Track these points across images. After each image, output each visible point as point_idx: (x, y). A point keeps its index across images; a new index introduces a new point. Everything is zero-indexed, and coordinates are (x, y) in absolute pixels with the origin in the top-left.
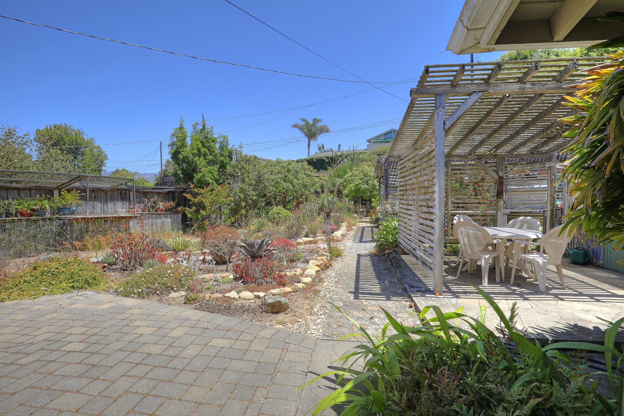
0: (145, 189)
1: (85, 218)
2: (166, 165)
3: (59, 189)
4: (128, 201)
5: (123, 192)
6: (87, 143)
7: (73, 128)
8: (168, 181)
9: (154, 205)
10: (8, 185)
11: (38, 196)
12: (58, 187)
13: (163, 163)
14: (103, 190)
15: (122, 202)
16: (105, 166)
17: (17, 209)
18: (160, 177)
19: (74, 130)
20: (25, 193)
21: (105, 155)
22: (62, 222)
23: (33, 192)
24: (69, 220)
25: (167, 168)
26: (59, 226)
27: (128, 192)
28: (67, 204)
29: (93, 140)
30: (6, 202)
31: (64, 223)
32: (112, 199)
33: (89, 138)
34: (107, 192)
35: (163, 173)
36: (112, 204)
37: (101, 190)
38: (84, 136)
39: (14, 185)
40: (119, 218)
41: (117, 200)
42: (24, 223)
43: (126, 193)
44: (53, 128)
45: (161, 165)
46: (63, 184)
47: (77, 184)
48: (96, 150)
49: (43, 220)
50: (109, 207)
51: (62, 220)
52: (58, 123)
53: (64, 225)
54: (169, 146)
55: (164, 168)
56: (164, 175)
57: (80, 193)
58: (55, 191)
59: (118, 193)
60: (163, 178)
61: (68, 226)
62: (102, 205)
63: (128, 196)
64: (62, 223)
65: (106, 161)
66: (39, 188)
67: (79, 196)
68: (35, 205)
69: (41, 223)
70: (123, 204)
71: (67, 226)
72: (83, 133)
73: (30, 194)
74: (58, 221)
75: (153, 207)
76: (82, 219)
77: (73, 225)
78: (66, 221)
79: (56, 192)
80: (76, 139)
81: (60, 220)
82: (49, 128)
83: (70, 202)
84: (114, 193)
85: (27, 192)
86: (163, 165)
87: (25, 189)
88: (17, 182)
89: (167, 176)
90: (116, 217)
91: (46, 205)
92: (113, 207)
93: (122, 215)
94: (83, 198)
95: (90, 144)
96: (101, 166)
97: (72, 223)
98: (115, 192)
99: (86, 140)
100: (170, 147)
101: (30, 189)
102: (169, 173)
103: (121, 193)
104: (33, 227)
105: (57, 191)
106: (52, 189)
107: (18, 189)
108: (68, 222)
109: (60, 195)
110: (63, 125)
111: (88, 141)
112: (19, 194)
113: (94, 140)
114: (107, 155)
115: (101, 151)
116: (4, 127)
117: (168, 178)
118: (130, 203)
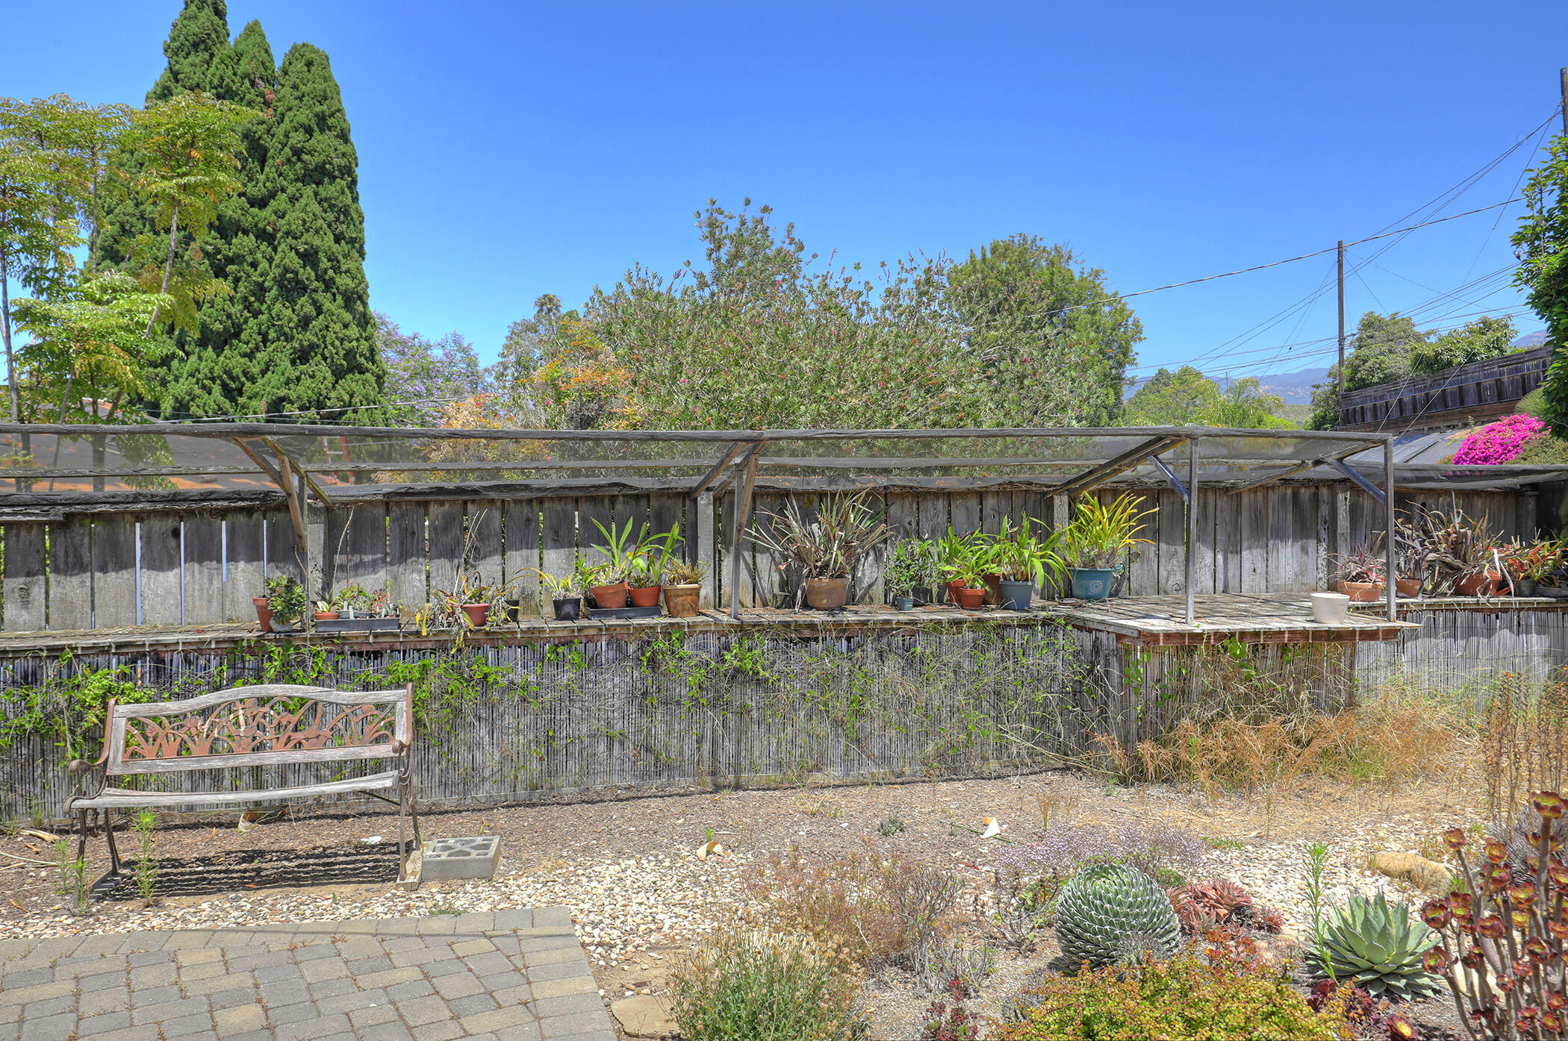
0: (1419, 479)
1: (1180, 635)
2: (1360, 339)
3: (1072, 488)
4: (1324, 535)
5: (1305, 494)
6: (1081, 288)
7: (1042, 244)
8: (1369, 405)
9: (1458, 563)
10: (920, 481)
11: (1006, 523)
12: (1069, 482)
13: (1347, 332)
14: (1226, 490)
15: (1298, 545)
16: (1132, 363)
17: (944, 574)
18: (1334, 392)
19: (1044, 250)
20: (967, 509)
21: (1136, 324)
22: (1087, 639)
23: (990, 502)
24: (1119, 637)
25: (1364, 351)
26: (1076, 654)
27: (1324, 492)
28: (1099, 556)
29: (1097, 274)
30: (917, 547)
31: (1096, 647)
32: (1264, 532)
33: (1087, 271)
34: (1239, 495)
35: (1346, 372)
36: (1258, 553)
37: (1215, 489)
38: (1072, 266)
39: (939, 482)
40: (1318, 635)
41: (1280, 535)
42: (969, 636)
43: (1316, 499)
44: (989, 255)
45: (1341, 340)
46: (1091, 473)
47: (1145, 469)
48: (1107, 309)
49: (1026, 625)
50: (1247, 566)
51: (1090, 631)
52: (1002, 237)
53: (1097, 653)
54: (1518, 240)
55: (1349, 352)
56: (1351, 380)
57: (1141, 507)
58: (1057, 501)
59: (1283, 499)
60: (1346, 396)
61: (1114, 661)
62: (1220, 557)
63: (1324, 510)
64: (1088, 646)
65: (1135, 347)
66: (1008, 488)
67: (1141, 521)
68: (997, 559)
69: (1017, 637)
70: (1304, 550)
71: (1107, 664)
72: (1070, 258)
73: (981, 511)
74: (1075, 633)
75: (1450, 570)
76: (1168, 636)
77: (1131, 658)
78: (1103, 636)
79: (1061, 503)
80: (1052, 280)
81: (1080, 629)
82: (979, 257)
83: (1107, 545)
84: (1266, 498)
85: (973, 503)
86: (1347, 342)
87: (965, 494)
88: (945, 470)
89: (1364, 384)
90: (1304, 633)
91: (1035, 560)
92: (1261, 567)
93: (1334, 624)
94: (1153, 530)
95: (1089, 293)
96: (1121, 365)
97: (1127, 651)
98: (1274, 497)
99: (1077, 278)
100: (1525, 247)
101: (981, 495)
102: (1371, 371)
103: (1295, 495)
104: (990, 655)
105: (1065, 498)
106: (1046, 493)
107: (948, 495)
108: (1113, 643)
109: (1073, 515)
110: (1016, 240)
111: (1082, 280)
112: (949, 514)
113: (1103, 276)
114: (1142, 323)
115: (1123, 310)
116: (914, 265)
117: (1369, 391)
118: (1333, 548)
